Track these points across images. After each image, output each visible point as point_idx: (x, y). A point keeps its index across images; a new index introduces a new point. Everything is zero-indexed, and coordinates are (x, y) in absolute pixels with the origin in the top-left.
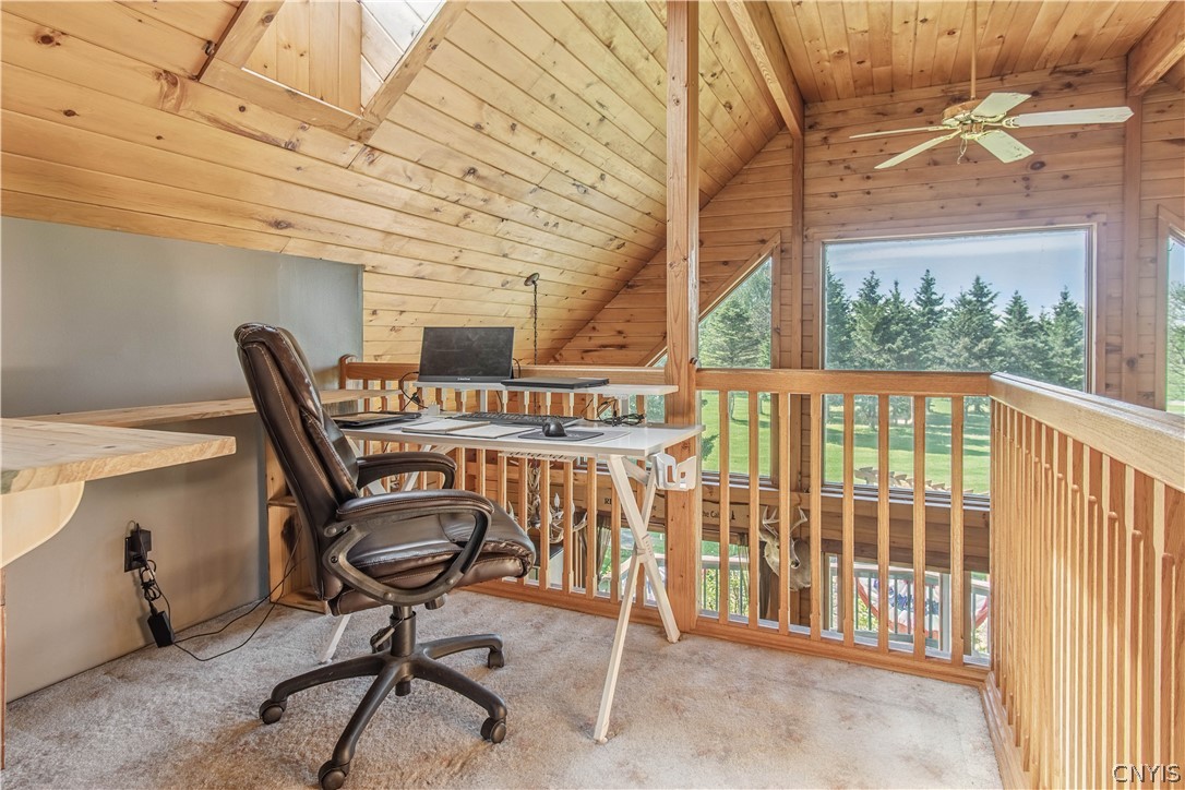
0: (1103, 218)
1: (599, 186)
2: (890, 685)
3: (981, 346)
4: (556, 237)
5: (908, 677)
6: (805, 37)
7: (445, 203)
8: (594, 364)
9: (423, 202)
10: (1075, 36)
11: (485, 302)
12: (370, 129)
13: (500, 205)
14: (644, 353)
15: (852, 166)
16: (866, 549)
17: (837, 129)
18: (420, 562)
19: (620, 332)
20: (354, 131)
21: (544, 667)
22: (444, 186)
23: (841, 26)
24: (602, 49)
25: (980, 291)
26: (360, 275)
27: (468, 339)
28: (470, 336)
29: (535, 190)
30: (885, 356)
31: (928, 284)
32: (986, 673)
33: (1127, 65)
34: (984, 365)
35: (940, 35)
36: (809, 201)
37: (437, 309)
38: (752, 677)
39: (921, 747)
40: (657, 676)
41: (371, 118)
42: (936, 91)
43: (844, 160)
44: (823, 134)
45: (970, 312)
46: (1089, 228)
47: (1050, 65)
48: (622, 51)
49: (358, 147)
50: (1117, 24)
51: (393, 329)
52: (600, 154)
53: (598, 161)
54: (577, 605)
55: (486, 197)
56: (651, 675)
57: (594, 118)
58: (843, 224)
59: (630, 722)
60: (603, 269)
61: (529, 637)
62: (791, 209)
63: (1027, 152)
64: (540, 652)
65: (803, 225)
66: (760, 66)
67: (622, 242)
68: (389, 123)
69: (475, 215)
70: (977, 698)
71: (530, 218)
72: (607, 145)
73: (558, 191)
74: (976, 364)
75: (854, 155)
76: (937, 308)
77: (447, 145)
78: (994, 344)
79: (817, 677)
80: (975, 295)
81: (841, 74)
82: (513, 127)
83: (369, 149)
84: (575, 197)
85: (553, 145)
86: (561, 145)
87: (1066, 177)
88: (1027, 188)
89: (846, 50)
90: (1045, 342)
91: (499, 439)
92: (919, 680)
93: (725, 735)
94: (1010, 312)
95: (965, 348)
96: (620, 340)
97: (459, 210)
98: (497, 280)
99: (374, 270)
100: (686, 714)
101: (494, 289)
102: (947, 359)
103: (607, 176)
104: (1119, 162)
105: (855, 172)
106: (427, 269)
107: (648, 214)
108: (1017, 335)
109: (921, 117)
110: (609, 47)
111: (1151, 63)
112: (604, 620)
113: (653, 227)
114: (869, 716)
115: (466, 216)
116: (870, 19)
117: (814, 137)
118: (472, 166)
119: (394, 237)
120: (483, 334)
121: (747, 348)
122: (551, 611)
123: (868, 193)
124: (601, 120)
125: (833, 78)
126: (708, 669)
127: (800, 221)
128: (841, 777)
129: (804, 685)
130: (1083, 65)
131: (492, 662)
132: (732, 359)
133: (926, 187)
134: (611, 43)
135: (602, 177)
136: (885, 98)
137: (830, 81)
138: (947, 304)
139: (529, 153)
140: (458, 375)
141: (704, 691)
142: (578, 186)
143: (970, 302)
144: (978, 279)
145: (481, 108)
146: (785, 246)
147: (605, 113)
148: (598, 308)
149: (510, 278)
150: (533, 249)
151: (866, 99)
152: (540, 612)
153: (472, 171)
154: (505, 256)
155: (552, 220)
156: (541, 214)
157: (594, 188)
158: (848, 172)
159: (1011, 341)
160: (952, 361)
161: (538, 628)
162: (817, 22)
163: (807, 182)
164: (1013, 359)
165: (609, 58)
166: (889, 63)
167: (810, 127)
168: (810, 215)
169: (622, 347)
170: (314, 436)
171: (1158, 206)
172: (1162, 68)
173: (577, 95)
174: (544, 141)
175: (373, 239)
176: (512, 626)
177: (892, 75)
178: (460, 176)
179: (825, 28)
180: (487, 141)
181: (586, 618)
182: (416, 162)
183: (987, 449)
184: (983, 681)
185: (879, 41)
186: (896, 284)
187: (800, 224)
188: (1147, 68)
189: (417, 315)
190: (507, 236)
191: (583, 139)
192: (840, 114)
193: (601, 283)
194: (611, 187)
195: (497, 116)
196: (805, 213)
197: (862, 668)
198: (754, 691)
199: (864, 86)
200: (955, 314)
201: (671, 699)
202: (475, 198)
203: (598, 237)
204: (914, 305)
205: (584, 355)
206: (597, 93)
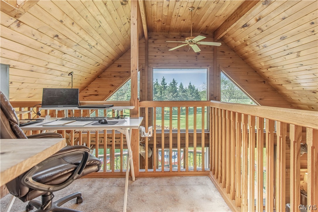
0: (210, 66)
1: (96, 46)
2: (191, 180)
3: (175, 95)
4: (81, 61)
5: (194, 177)
6: (152, 14)
7: (45, 45)
8: (87, 100)
9: (38, 44)
10: (207, 26)
11: (54, 80)
12: (20, 14)
13: (64, 49)
14: (104, 97)
15: (160, 49)
16: (167, 146)
17: (156, 39)
18: (63, 174)
19: (96, 91)
20: (14, 13)
21: (97, 199)
22: (47, 40)
23: (161, 13)
24: (103, 5)
25: (174, 82)
26: (8, 69)
27: (61, 92)
28: (62, 91)
29: (76, 45)
30: (155, 97)
31: (164, 80)
32: (209, 172)
33: (214, 34)
34: (175, 99)
35: (182, 20)
36: (149, 57)
37: (36, 82)
38: (159, 186)
39: (204, 194)
40: (134, 193)
41: (22, 10)
42: (178, 34)
43: (158, 47)
44: (153, 40)
45: (172, 87)
46: (208, 69)
47: (201, 32)
48: (108, 6)
49: (15, 20)
50: (214, 25)
51: (18, 89)
52: (97, 37)
53: (97, 39)
54: (101, 176)
55: (60, 45)
56: (132, 193)
57: (97, 25)
58: (158, 64)
59: (131, 209)
60: (92, 72)
61: (88, 190)
62: (145, 59)
63: (200, 50)
64: (94, 194)
65: (148, 63)
66: (142, 19)
67: (99, 64)
68: (28, 13)
69: (55, 51)
70: (209, 178)
71: (73, 54)
72: (100, 34)
73: (83, 46)
74: (174, 99)
75: (160, 47)
76: (166, 86)
77: (49, 25)
78: (177, 94)
79: (174, 182)
80: (173, 83)
81: (158, 25)
82: (73, 23)
83: (18, 21)
84: (88, 49)
85: (84, 31)
86: (87, 32)
87: (204, 57)
88: (196, 59)
89: (161, 20)
90: (187, 94)
91: (85, 126)
92: (197, 177)
93: (159, 205)
94: (180, 87)
95: (172, 95)
96: (96, 93)
97: (50, 49)
98: (59, 73)
99: (14, 67)
100: (147, 202)
101: (58, 76)
102: (168, 98)
103: (98, 44)
104: (213, 55)
105: (160, 51)
106: (35, 68)
107: (107, 56)
108: (182, 92)
109: (175, 39)
110: (105, 4)
111: (219, 34)
112: (111, 179)
113: (108, 60)
114: (190, 189)
115: (52, 51)
116: (168, 13)
117: (150, 41)
118: (57, 34)
119: (24, 55)
120: (67, 91)
121: (121, 95)
122: (92, 179)
123: (163, 56)
124: (99, 26)
125: (156, 26)
126: (147, 187)
127: (147, 62)
128: (191, 208)
129: (172, 185)
130: (206, 33)
131: (78, 202)
132: (117, 98)
133: (176, 56)
134: (106, 3)
135: (97, 44)
136: (167, 33)
137: (156, 27)
138: (168, 85)
139: (77, 33)
140: (58, 105)
141: (148, 193)
142: (90, 46)
143: (172, 85)
144: (174, 79)
145: (63, 15)
146: (143, 68)
147: (101, 24)
148: (89, 83)
149: (64, 73)
150: (73, 64)
151: (163, 33)
152: (89, 181)
153: (57, 36)
154: (63, 65)
155: (80, 55)
156: (77, 53)
157: (94, 47)
158: (159, 51)
159: (180, 93)
160: (169, 98)
161: (90, 186)
162: (156, 11)
163: (149, 52)
164: (181, 98)
165: (105, 8)
166: (170, 25)
167: (150, 38)
168: (150, 61)
169: (97, 95)
170: (17, 132)
171: (219, 65)
172: (221, 36)
173: (94, 17)
174: (82, 30)
175: (15, 56)
176: (80, 188)
177: (170, 28)
178: (52, 37)
179: (158, 13)
180: (63, 26)
181: (105, 180)
182: (37, 30)
183: (177, 118)
184: (209, 174)
185: (168, 19)
186: (157, 80)
187: (147, 63)
188: (218, 36)
189: (28, 84)
190: (65, 59)
191: (93, 31)
192: (157, 36)
193: (91, 76)
194: (99, 47)
195: (68, 19)
196: (148, 60)
197: (183, 177)
198: (161, 190)
199: (163, 29)
200: (169, 87)
201: (141, 198)
202: (56, 45)
203: (93, 62)
204: (161, 85)
205: (84, 97)
206: (100, 18)
